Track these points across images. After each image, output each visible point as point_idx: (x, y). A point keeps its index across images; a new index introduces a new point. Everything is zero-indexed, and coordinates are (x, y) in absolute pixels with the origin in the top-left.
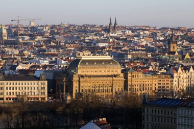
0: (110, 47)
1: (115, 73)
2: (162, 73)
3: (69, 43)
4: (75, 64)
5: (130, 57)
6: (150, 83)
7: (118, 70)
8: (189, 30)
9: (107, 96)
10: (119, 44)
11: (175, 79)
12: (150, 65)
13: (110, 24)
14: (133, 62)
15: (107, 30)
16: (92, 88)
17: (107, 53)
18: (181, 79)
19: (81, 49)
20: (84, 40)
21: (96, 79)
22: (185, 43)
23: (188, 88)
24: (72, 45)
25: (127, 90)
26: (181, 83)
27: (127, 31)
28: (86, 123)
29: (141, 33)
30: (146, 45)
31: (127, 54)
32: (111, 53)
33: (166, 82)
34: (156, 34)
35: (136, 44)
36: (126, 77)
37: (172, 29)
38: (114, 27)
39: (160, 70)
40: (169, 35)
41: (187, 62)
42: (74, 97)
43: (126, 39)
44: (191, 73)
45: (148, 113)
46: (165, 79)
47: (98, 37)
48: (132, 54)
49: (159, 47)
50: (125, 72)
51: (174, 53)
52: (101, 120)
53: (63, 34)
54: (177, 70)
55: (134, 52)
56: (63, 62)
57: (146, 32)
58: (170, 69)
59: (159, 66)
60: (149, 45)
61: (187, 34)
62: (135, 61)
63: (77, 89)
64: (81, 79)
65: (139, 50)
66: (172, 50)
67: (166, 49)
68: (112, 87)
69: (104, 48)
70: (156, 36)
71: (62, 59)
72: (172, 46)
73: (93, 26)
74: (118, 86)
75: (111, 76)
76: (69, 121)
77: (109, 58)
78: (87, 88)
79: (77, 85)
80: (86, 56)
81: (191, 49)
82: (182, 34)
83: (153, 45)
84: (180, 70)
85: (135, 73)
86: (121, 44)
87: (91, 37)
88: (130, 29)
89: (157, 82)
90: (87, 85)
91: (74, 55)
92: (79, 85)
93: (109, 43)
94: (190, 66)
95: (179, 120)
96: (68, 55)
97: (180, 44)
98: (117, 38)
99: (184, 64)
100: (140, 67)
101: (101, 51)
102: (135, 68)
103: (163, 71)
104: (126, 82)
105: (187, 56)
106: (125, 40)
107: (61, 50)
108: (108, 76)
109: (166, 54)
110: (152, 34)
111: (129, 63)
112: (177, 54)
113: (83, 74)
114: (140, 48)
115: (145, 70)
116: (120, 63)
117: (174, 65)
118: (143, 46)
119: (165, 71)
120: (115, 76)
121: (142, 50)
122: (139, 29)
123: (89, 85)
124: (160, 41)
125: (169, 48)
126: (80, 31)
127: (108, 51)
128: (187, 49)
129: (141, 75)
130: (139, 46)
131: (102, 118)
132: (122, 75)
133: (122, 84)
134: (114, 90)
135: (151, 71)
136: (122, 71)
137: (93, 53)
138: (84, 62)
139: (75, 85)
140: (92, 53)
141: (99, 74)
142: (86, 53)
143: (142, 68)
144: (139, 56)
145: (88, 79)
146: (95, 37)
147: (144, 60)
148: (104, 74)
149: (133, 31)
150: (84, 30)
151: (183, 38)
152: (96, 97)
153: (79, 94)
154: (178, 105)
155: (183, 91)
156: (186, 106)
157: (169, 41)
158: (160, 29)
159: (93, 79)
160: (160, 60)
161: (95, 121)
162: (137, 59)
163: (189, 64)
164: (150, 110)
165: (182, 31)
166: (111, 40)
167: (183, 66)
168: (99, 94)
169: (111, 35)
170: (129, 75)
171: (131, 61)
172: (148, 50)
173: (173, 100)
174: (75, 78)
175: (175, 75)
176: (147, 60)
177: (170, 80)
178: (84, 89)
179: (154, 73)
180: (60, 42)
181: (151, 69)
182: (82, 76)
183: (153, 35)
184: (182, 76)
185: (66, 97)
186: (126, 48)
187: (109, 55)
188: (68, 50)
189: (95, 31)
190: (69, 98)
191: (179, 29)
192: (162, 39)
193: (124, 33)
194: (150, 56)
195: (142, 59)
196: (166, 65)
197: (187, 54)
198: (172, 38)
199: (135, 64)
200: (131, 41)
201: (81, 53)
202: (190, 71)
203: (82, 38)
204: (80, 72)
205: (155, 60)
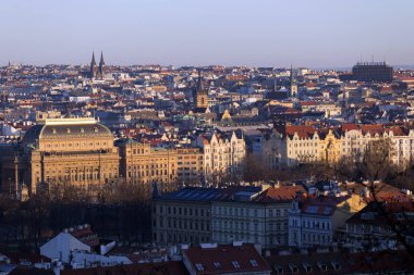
0: (93, 103)
1: (104, 147)
2: (185, 146)
3: (23, 98)
4: (33, 133)
5: (128, 118)
6: (163, 162)
7: (107, 141)
8: (228, 71)
9: (91, 187)
10: (108, 97)
11: (207, 154)
12: (163, 131)
13: (93, 62)
14: (134, 127)
15: (88, 73)
16: (64, 174)
17: (89, 113)
18: (216, 154)
19: (44, 107)
20: (48, 92)
21: (72, 158)
22: (223, 93)
23: (229, 169)
24: (28, 101)
25: (125, 176)
26: (217, 161)
27: (123, 75)
28: (55, 234)
29: (147, 77)
30: (156, 97)
31: (123, 114)
32: (95, 113)
33: (190, 160)
34: (172, 78)
35: (137, 97)
36: (122, 153)
37: (199, 70)
38: (100, 68)
39: (181, 139)
40: (194, 79)
41: (226, 125)
42: (34, 191)
43: (121, 88)
44: (234, 143)
45: (161, 212)
46: (190, 155)
47: (73, 86)
48: (132, 114)
49: (177, 100)
50: (120, 144)
51: (203, 110)
52: (81, 227)
53: (13, 82)
54: (209, 139)
55: (135, 111)
56: (13, 130)
57: (154, 75)
58: (198, 138)
59: (179, 133)
60: (160, 97)
61: (224, 77)
62: (138, 126)
63: (40, 176)
64: (45, 159)
65: (143, 107)
66: (199, 105)
67: (189, 103)
68: (98, 170)
69: (84, 104)
70: (172, 82)
71: (12, 124)
72: (199, 97)
73: (63, 67)
74: (110, 169)
75: (98, 152)
76: (26, 232)
77: (92, 121)
78: (56, 174)
79: (39, 169)
80: (52, 119)
81: (232, 102)
82: (215, 77)
83: (167, 96)
84: (214, 139)
85: (138, 146)
86: (113, 96)
87: (60, 87)
88: (127, 71)
89: (176, 161)
90: (55, 169)
91: (32, 119)
92: (43, 170)
93: (92, 95)
94: (231, 132)
95: (216, 225)
96: (21, 117)
97: (214, 95)
98: (106, 88)
99: (222, 129)
100: (146, 136)
101: (78, 110)
102: (138, 138)
103: (185, 141)
104: (123, 162)
105: (227, 114)
106: (119, 90)
107: (9, 110)
108: (92, 152)
109: (191, 112)
110: (165, 78)
111: (126, 130)
112: (208, 111)
113: (48, 150)
114: (145, 103)
115: (154, 141)
116: (112, 130)
117: (204, 131)
118: (149, 100)
119: (189, 141)
120: (104, 152)
121: (148, 107)
122: (142, 71)
123: (60, 168)
124: (178, 90)
125: (195, 101)
126: (40, 77)
127: (89, 110)
128: (226, 102)
129: (147, 148)
130: (144, 100)
131: (82, 224)
132: (115, 150)
133: (116, 165)
134: (102, 177)
135: (165, 142)
136: (116, 144)
137: (65, 114)
138: (50, 129)
139: (36, 169)
140: (62, 113)
141: (76, 149)
142: (53, 113)
143: (149, 137)
144: (144, 116)
145: (56, 158)
146: (67, 87)
147: (152, 124)
148: (84, 148)
149: (131, 75)
150: (48, 74)
151: (218, 84)
152: (72, 188)
153: (43, 185)
154: (213, 199)
155: (221, 173)
156: (226, 200)
157: (195, 89)
158: (179, 70)
159: (67, 158)
160: (179, 122)
161: (72, 229)
162: (141, 121)
163: (229, 129)
164: (164, 208)
165: (216, 72)
166: (95, 91)
167: (219, 131)
168: (77, 184)
169: (95, 81)
170: (128, 150)
171: (131, 126)
172: (159, 105)
173: (204, 190)
174: (35, 157)
175: (207, 147)
176: (157, 123)
177: (198, 156)
178: (51, 175)
179: (170, 145)
180: (7, 97)
181: (164, 138)
182: (47, 154)
183: (167, 81)
184: (218, 148)
185: (20, 191)
186: (121, 104)
187: (92, 116)
188: (21, 110)
189: (67, 76)
190: (25, 192)
191: (210, 69)
192: (182, 86)
193: (117, 77)
194: (162, 115)
195: (149, 121)
196: (191, 131)
197: (226, 111)
198: (199, 84)
199: (137, 130)
200: (129, 92)
201: (44, 115)
202: (232, 140)
203: (45, 89)
204: (42, 147)
205: (172, 123)
